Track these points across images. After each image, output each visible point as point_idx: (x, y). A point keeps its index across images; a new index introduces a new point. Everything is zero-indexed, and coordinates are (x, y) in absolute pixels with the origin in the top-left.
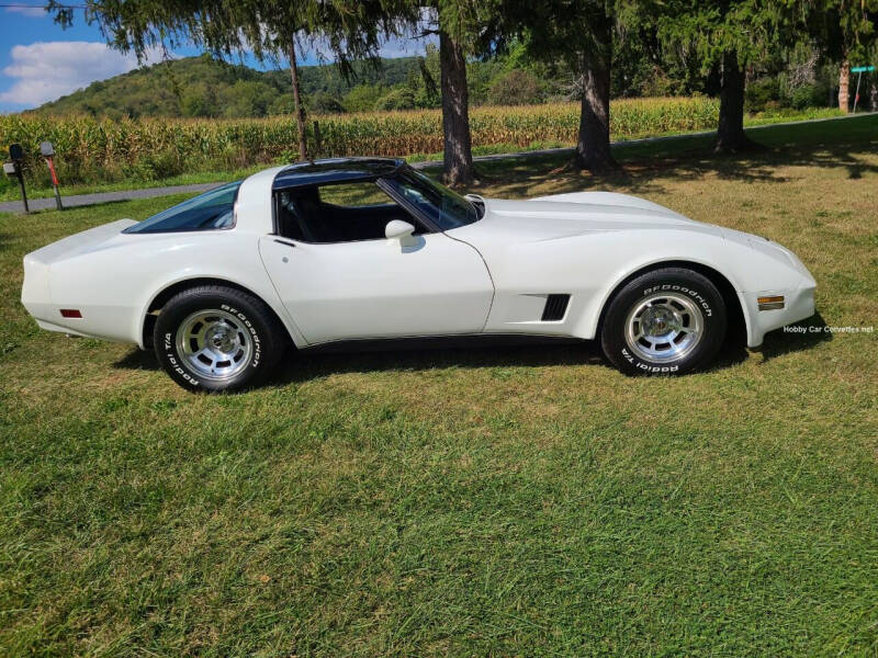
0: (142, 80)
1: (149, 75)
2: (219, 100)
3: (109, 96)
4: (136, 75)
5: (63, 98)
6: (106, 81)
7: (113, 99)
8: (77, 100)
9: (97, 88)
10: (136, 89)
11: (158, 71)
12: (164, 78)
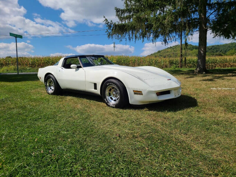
0: (169, 50)
1: (171, 49)
2: (187, 54)
3: (161, 54)
4: (169, 49)
5: (152, 54)
6: (161, 50)
7: (162, 54)
8: (154, 55)
9: (159, 52)
10: (168, 52)
11: (174, 48)
12: (175, 49)
